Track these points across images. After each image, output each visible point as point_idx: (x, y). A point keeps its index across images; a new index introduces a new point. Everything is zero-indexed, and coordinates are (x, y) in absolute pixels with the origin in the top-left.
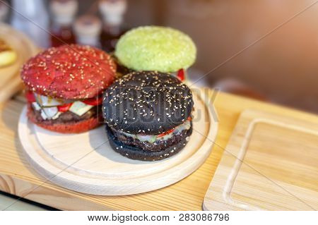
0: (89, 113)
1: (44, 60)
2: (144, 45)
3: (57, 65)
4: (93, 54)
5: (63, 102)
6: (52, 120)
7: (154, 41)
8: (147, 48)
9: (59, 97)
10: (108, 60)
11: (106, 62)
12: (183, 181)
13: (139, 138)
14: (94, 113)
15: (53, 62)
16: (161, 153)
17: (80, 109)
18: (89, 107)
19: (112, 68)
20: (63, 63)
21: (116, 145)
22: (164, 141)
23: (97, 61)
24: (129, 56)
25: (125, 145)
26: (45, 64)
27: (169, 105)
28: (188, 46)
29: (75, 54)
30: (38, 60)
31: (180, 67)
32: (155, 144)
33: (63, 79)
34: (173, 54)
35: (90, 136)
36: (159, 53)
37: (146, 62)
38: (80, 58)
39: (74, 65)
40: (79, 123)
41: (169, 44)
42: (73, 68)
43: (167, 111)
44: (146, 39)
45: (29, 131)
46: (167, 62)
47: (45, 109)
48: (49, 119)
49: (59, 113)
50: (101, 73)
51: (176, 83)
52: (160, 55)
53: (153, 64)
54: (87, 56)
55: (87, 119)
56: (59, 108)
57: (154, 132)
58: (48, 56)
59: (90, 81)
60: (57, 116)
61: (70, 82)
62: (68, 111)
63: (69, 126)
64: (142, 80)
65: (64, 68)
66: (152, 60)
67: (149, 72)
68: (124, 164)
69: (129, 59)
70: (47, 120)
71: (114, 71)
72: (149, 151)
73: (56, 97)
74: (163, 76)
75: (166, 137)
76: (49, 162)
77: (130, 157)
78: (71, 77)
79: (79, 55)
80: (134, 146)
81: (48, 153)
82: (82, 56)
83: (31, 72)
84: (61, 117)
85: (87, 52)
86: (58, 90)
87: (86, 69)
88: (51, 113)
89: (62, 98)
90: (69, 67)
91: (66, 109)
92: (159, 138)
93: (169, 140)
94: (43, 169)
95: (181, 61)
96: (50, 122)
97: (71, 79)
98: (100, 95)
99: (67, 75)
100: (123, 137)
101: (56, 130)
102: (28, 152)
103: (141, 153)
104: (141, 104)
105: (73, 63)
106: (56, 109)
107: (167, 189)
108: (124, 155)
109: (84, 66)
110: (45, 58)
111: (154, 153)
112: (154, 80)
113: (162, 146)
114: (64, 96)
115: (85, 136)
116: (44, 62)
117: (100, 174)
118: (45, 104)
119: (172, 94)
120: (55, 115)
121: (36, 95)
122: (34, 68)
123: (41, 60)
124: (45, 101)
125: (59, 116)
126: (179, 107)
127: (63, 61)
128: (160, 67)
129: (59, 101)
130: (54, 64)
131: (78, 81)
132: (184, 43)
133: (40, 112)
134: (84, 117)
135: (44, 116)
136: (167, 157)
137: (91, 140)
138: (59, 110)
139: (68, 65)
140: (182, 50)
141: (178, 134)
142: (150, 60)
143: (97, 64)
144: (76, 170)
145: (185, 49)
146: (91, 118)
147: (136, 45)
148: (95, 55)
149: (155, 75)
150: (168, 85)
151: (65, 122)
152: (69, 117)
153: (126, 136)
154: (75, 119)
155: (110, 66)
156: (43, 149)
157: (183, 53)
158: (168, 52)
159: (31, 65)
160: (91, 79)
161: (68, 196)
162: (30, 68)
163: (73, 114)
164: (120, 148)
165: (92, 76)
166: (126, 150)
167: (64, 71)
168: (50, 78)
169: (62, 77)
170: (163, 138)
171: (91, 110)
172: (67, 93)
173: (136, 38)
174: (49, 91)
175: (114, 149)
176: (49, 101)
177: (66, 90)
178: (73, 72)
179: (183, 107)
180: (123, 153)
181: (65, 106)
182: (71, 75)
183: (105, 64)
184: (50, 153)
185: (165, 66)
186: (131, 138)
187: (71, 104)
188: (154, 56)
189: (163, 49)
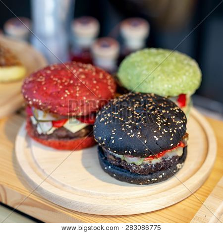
0: (83, 131)
1: (44, 75)
2: (145, 67)
3: (55, 81)
4: (92, 72)
5: (57, 117)
6: (47, 135)
7: (156, 63)
8: (147, 69)
9: (53, 113)
10: (107, 80)
11: (105, 81)
12: (169, 208)
13: (126, 160)
14: (88, 131)
15: (52, 77)
16: (148, 177)
17: (74, 126)
18: (84, 125)
19: (109, 87)
20: (61, 79)
21: (105, 165)
22: (152, 165)
23: (96, 80)
24: (129, 78)
25: (114, 166)
26: (44, 79)
27: (158, 127)
28: (191, 71)
29: (74, 71)
30: (38, 75)
31: (180, 92)
32: (142, 167)
33: (59, 94)
34: (174, 78)
35: (83, 154)
36: (159, 75)
37: (145, 84)
38: (78, 75)
39: (72, 82)
40: (72, 140)
41: (172, 67)
42: (69, 85)
43: (155, 134)
44: (148, 61)
45: (26, 144)
46: (166, 86)
47: (41, 123)
48: (44, 133)
49: (54, 129)
50: (97, 92)
51: (170, 107)
52: (159, 77)
53: (152, 86)
54: (86, 74)
55: (81, 137)
56: (54, 123)
57: (141, 154)
58: (49, 72)
59: (85, 98)
60: (51, 132)
61: (65, 98)
62: (62, 127)
63: (63, 142)
64: (136, 101)
65: (62, 84)
66: (151, 82)
67: (145, 94)
68: (111, 184)
69: (129, 81)
70: (42, 134)
71: (112, 91)
72: (136, 174)
73: (51, 112)
74: (159, 99)
75: (155, 161)
76: (39, 175)
77: (117, 178)
78: (66, 93)
79: (78, 73)
80: (122, 167)
81: (39, 167)
82: (81, 73)
83: (30, 86)
84: (56, 133)
85: (86, 70)
86: (53, 106)
87: (82, 86)
88: (46, 128)
89: (56, 113)
90: (66, 84)
91: (61, 125)
92: (146, 161)
93: (158, 165)
94: (32, 181)
95: (182, 86)
96: (46, 137)
97: (66, 96)
98: (94, 113)
99: (63, 90)
100: (111, 157)
101: (50, 145)
102: (21, 164)
103: (128, 175)
104: (130, 124)
105: (70, 80)
106: (50, 124)
107: (152, 214)
108: (112, 176)
109: (81, 83)
110: (46, 73)
111: (141, 176)
112: (148, 102)
113: (150, 169)
114: (58, 111)
115: (78, 154)
116: (43, 77)
117: (85, 192)
118: (40, 118)
119: (163, 117)
120: (50, 130)
121: (33, 109)
122: (33, 82)
123: (41, 75)
124: (41, 115)
125: (54, 131)
126: (169, 131)
127: (62, 77)
128: (158, 89)
129: (54, 116)
130: (52, 79)
131: (73, 97)
132: (187, 68)
133: (36, 126)
134: (77, 135)
135: (39, 131)
136: (155, 182)
137: (83, 158)
138: (53, 125)
139: (66, 81)
140: (185, 74)
141: (168, 159)
142: (149, 82)
143: (95, 82)
144: (64, 185)
145: (187, 74)
146: (85, 136)
147: (138, 66)
148: (94, 74)
149: (151, 97)
150: (162, 108)
151: (59, 138)
152: (64, 133)
153: (114, 157)
154: (69, 136)
155: (108, 85)
156: (36, 162)
157: (184, 77)
158: (168, 75)
159: (31, 79)
160: (86, 97)
161: (53, 210)
162: (30, 82)
163: (68, 131)
164: (108, 168)
165: (88, 94)
166: (114, 170)
167: (61, 87)
168: (46, 93)
169: (58, 92)
170: (150, 162)
171: (85, 128)
172: (62, 109)
173: (138, 59)
174: (44, 105)
175: (103, 168)
176: (44, 116)
177: (61, 106)
178: (70, 88)
179: (173, 131)
180: (111, 174)
181: (59, 122)
182: (67, 91)
183: (103, 83)
184: (41, 167)
185: (164, 90)
186: (119, 159)
187: (65, 120)
188: (154, 78)
189: (163, 72)
